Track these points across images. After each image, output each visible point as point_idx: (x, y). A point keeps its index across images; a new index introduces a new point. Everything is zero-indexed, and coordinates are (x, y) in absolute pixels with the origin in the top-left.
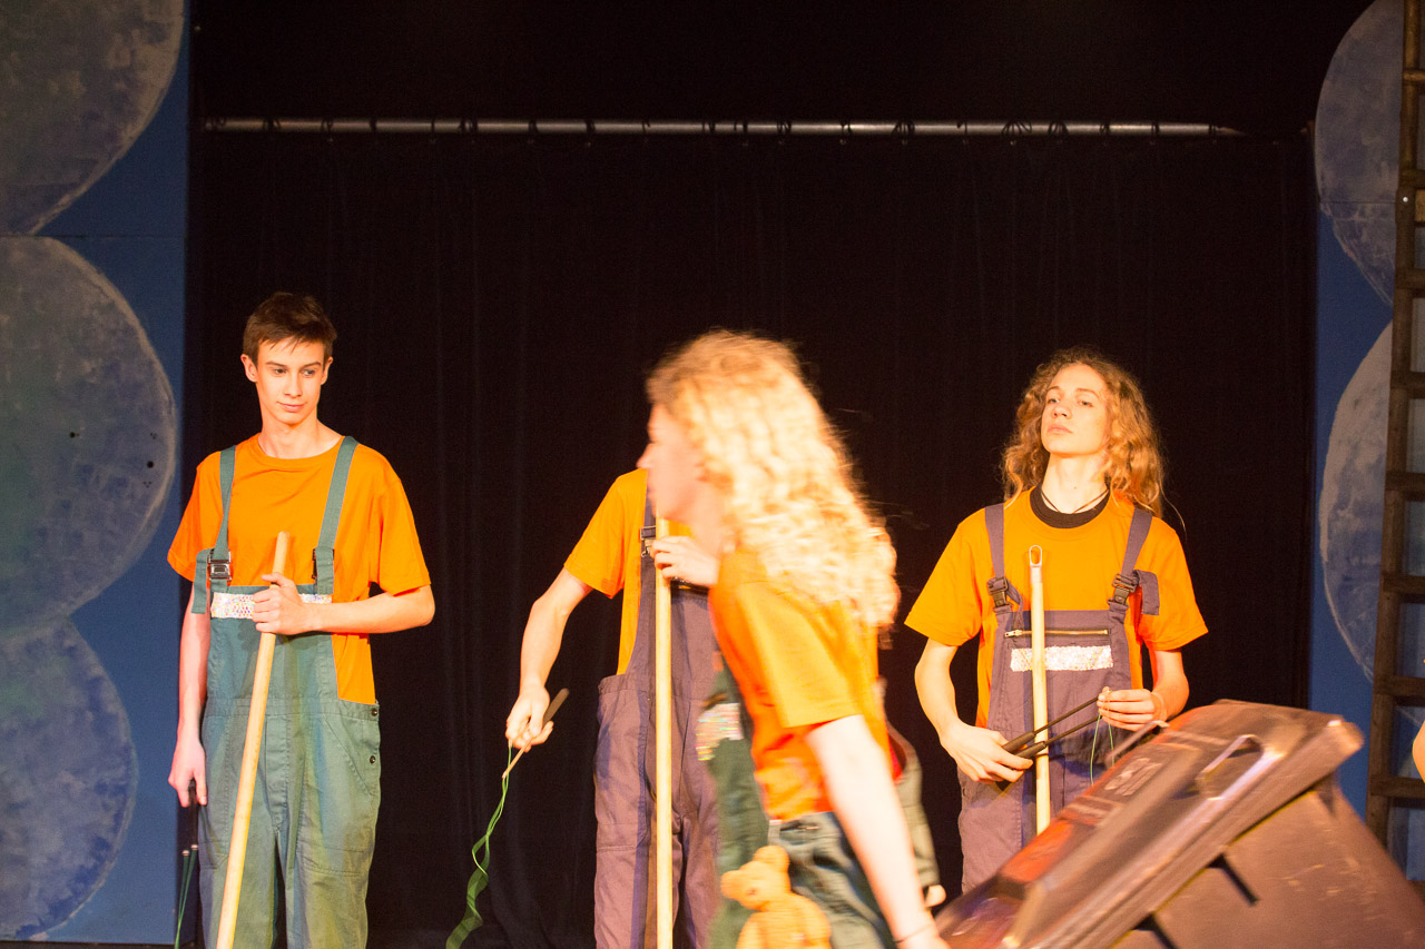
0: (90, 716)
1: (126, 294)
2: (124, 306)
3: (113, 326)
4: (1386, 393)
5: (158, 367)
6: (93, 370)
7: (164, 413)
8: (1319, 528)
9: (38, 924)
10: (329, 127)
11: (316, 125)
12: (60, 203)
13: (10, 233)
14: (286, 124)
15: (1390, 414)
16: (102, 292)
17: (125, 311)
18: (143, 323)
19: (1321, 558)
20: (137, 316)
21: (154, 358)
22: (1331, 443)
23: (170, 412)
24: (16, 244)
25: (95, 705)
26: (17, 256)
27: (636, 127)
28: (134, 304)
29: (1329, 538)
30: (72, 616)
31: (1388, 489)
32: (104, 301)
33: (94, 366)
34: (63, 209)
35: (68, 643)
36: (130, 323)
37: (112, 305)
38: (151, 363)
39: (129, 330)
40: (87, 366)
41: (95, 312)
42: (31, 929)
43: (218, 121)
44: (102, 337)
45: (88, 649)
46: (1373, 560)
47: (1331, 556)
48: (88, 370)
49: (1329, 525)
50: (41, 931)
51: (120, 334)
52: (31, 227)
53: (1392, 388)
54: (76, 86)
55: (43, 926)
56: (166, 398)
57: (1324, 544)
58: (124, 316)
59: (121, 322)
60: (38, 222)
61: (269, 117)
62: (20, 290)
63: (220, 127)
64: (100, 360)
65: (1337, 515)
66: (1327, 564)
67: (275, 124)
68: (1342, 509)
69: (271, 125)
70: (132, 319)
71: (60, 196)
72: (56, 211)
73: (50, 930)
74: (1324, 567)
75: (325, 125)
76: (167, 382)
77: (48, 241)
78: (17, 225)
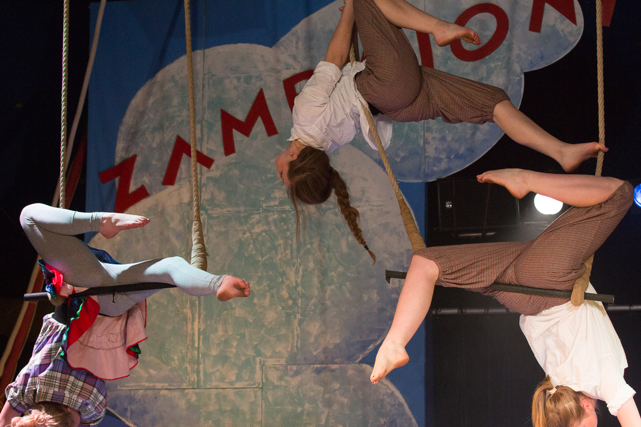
1: (398, 388)
2: (398, 394)
3: (393, 403)
5: (414, 420)
6: (385, 422)
10: (487, 311)
11: (482, 311)
12: (369, 348)
13: (347, 362)
14: (469, 311)
16: (388, 387)
17: (398, 396)
18: (406, 401)
20: (404, 398)
21: (412, 416)
24: (350, 366)
26: (350, 372)
27: (627, 308)
28: (403, 392)
32: (389, 391)
33: (385, 421)
34: (369, 351)
36: (401, 401)
37: (393, 393)
38: (410, 419)
39: (400, 405)
40: (382, 421)
41: (385, 397)
43: (438, 310)
44: (388, 408)
48: (383, 423)
51: (396, 406)
52: (357, 359)
54: (375, 296)
58: (398, 398)
59: (397, 401)
60: (359, 357)
61: (460, 307)
62: (352, 387)
63: (438, 313)
64: (388, 418)
67: (464, 311)
69: (462, 311)
70: (402, 399)
71: (369, 346)
72: (368, 352)
75: (486, 311)
77: (364, 365)
78: (350, 359)
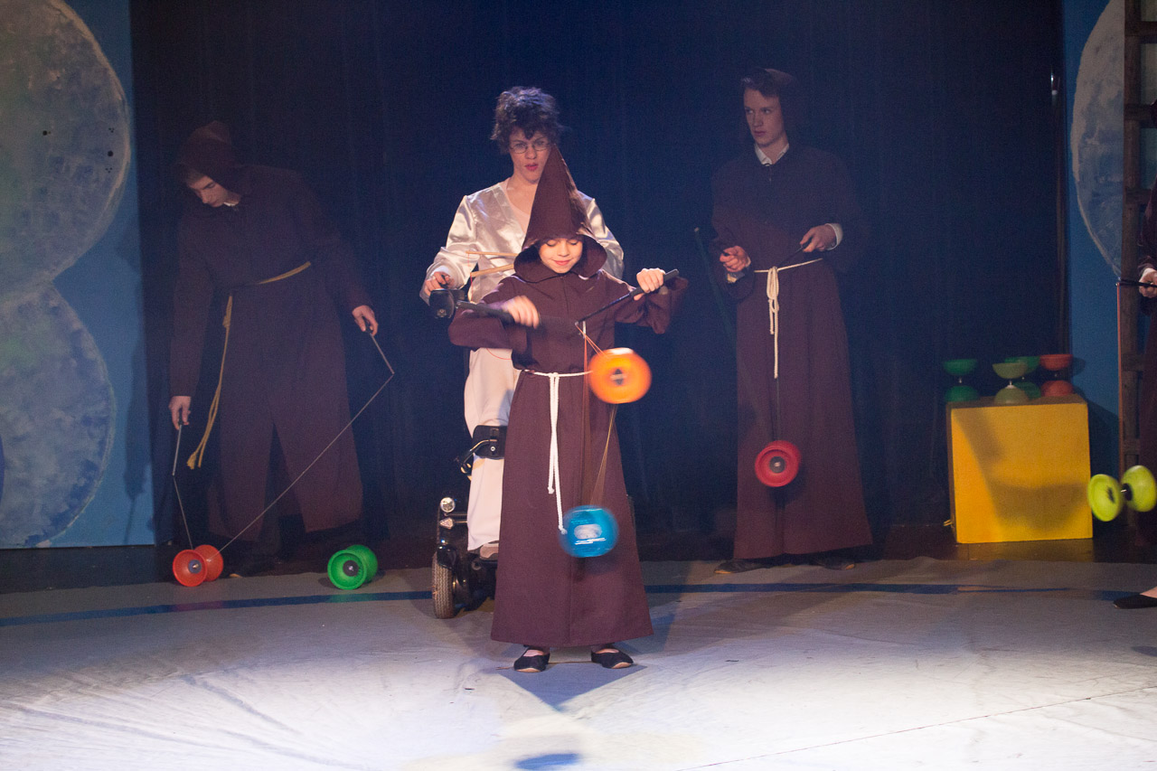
0: (74, 362)
1: (82, 15)
2: (80, 25)
3: (72, 41)
4: (1121, 40)
5: (112, 73)
6: (59, 78)
7: (119, 111)
8: (1071, 154)
9: (42, 534)
15: (1126, 57)
16: (62, 14)
18: (97, 38)
19: (1073, 179)
20: (91, 29)
21: (108, 66)
22: (1078, 84)
23: (124, 110)
25: (78, 353)
28: (89, 23)
29: (1080, 162)
30: (54, 281)
31: (1126, 120)
32: (63, 21)
33: (59, 75)
35: (53, 303)
36: (86, 38)
37: (70, 25)
38: (106, 70)
39: (86, 44)
40: (54, 75)
41: (57, 31)
42: (37, 538)
44: (64, 51)
45: (69, 308)
46: (1117, 178)
47: (1083, 176)
48: (55, 79)
49: (1079, 151)
50: (45, 540)
51: (79, 48)
53: (1126, 36)
55: (47, 536)
56: (120, 99)
57: (1076, 167)
58: (81, 32)
59: (79, 38)
64: (64, 70)
65: (1086, 143)
66: (1079, 183)
68: (1090, 138)
70: (87, 34)
73: (53, 538)
74: (1077, 185)
76: (119, 84)
